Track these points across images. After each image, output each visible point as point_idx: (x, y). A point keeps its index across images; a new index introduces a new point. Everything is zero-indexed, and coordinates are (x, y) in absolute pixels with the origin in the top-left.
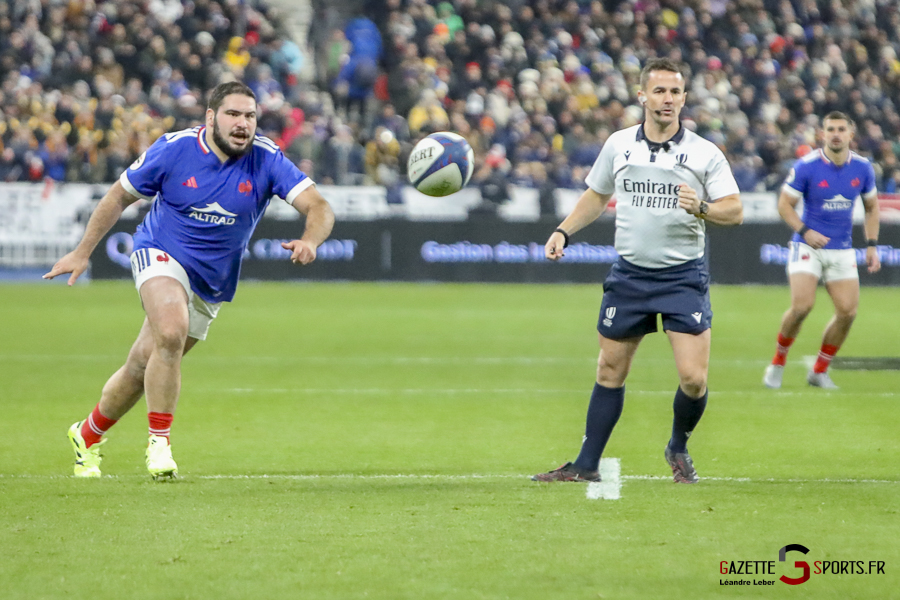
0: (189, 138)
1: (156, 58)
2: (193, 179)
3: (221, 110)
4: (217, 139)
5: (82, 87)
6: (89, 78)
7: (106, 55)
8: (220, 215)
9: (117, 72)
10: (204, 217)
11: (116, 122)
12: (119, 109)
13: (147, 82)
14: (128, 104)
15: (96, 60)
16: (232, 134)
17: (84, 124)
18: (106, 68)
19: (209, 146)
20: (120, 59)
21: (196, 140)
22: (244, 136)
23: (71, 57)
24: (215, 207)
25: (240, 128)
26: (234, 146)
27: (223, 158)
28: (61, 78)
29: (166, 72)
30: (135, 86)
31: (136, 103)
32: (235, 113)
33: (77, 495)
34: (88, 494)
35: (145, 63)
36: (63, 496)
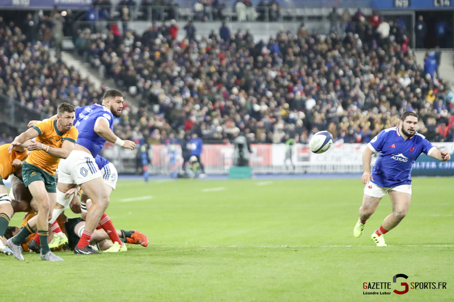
0: (393, 131)
1: (401, 99)
2: (394, 145)
3: (405, 121)
4: (403, 131)
5: (375, 110)
6: (378, 106)
7: (384, 98)
8: (402, 158)
9: (388, 104)
10: (396, 158)
11: (388, 122)
12: (389, 117)
13: (399, 107)
14: (392, 115)
15: (380, 100)
16: (409, 130)
17: (377, 122)
18: (384, 102)
19: (400, 133)
20: (388, 99)
21: (396, 131)
22: (412, 130)
23: (371, 99)
24: (401, 155)
25: (411, 128)
26: (409, 133)
27: (405, 138)
28: (368, 106)
29: (405, 103)
30: (394, 108)
31: (395, 114)
32: (410, 122)
33: (379, 252)
34: (382, 252)
35: (398, 100)
36: (373, 253)
